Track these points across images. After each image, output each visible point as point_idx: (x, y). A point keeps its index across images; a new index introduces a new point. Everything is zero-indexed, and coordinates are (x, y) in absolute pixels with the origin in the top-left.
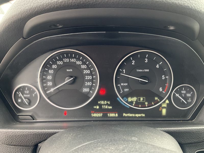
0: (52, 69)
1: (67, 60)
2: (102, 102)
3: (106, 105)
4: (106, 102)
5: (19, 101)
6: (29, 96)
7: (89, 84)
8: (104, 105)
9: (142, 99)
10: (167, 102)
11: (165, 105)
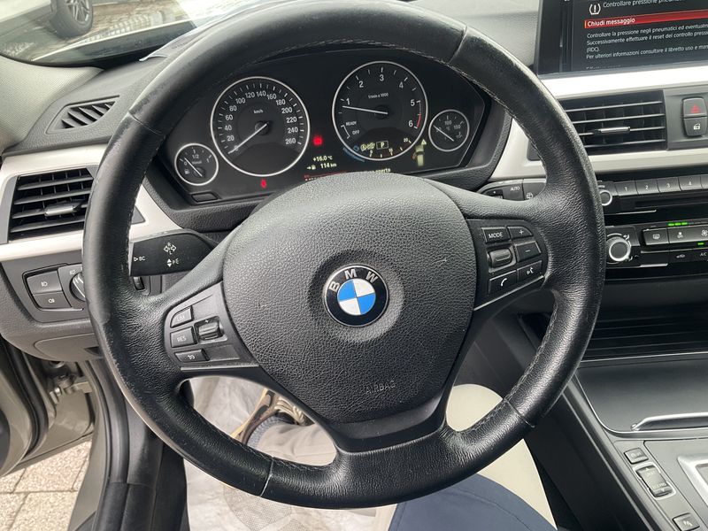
0: (229, 113)
1: (251, 95)
2: (320, 159)
3: (326, 162)
4: (325, 158)
5: (187, 172)
6: (200, 162)
7: (294, 130)
8: (323, 162)
9: (382, 144)
10: (424, 142)
11: (420, 149)
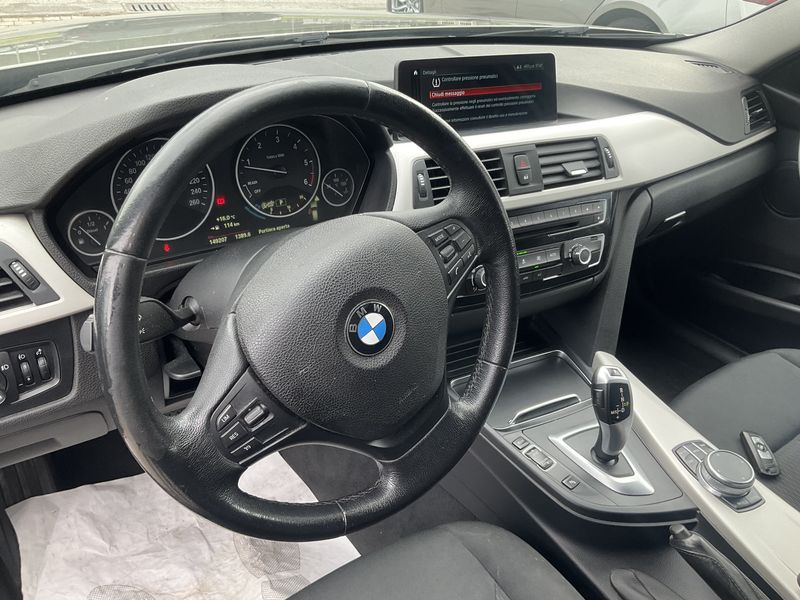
0: (129, 176)
2: (223, 218)
3: (229, 221)
4: (228, 218)
5: (81, 242)
6: (96, 230)
7: (198, 191)
8: (226, 222)
9: (281, 202)
10: (317, 199)
11: (314, 205)
